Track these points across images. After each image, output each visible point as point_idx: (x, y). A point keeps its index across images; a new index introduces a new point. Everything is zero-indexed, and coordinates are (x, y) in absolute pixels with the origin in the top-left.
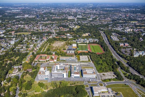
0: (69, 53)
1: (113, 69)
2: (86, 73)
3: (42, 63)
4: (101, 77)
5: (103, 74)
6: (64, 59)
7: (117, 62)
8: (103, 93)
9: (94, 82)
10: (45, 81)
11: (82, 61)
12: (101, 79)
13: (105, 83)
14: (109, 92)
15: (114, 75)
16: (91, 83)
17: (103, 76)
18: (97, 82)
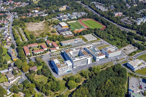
0: (67, 35)
1: (129, 41)
2: (110, 52)
3: (42, 56)
4: (124, 52)
5: (124, 49)
6: (69, 44)
7: (128, 34)
8: (139, 66)
9: (122, 59)
10: (68, 75)
11: (92, 41)
12: (127, 54)
13: (133, 57)
14: (144, 63)
15: (134, 47)
16: (121, 61)
17: (125, 51)
18: (124, 58)
